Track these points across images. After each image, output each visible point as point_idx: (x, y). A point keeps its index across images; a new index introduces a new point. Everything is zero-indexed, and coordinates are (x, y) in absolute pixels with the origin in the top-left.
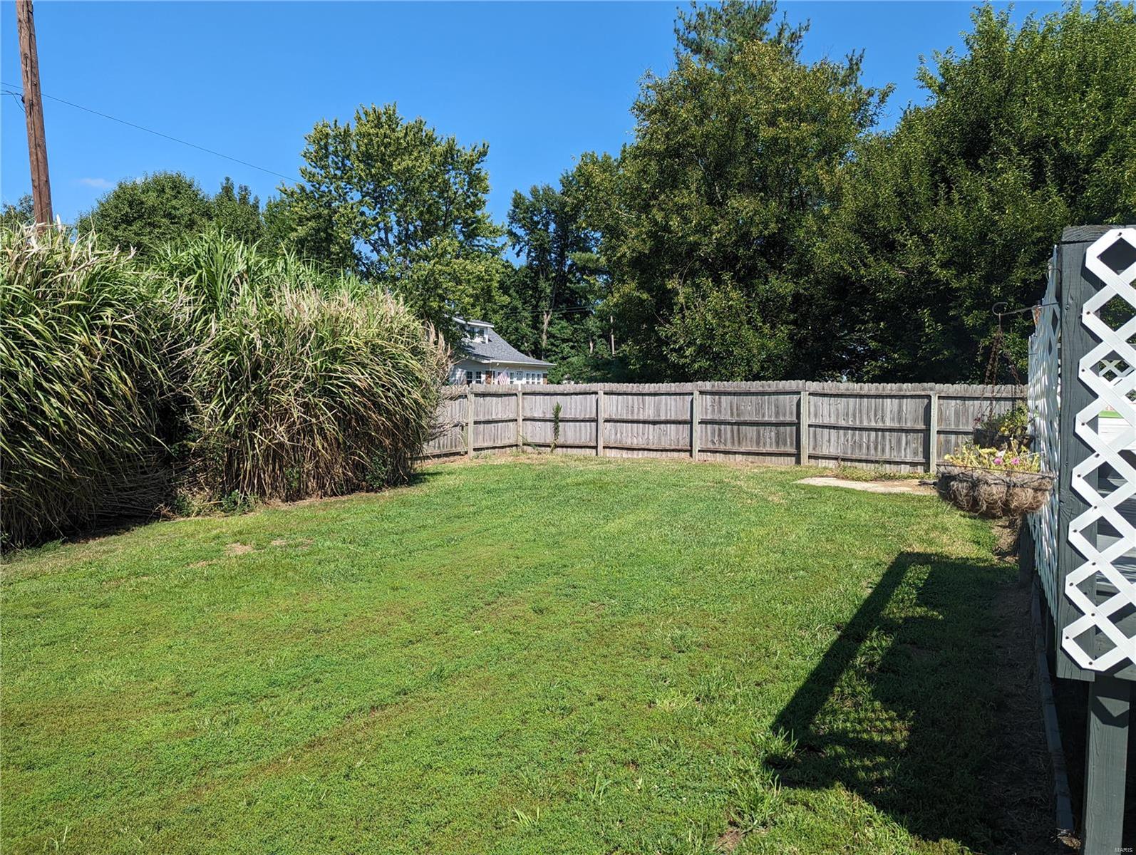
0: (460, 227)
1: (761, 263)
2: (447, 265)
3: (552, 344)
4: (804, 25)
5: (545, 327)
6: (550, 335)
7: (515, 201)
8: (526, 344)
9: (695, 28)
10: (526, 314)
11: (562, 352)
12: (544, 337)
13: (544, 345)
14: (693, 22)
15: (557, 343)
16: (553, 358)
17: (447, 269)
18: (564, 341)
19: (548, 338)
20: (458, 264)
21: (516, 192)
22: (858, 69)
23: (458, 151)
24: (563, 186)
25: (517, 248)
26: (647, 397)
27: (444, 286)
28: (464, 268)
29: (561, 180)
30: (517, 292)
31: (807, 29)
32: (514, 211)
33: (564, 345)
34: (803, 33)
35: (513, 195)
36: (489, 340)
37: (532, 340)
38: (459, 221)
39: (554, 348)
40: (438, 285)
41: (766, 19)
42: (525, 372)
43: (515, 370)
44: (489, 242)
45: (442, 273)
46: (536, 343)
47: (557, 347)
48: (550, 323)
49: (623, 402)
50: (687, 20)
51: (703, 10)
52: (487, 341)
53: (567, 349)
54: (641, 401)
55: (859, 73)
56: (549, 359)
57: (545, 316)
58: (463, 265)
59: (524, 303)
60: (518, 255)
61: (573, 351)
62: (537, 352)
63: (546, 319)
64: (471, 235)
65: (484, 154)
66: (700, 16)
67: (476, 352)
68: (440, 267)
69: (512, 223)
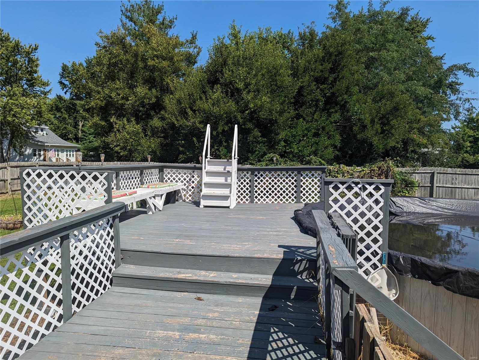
0: (25, 82)
1: (152, 113)
2: (16, 100)
3: (84, 135)
4: (175, 17)
5: (80, 127)
6: (83, 131)
7: (63, 68)
8: (71, 135)
9: (130, 11)
10: (70, 121)
11: (89, 139)
12: (80, 132)
13: (80, 136)
14: (129, 8)
15: (86, 135)
16: (85, 142)
17: (16, 102)
18: (90, 134)
19: (82, 133)
20: (22, 100)
21: (63, 64)
22: (196, 38)
23: (21, 46)
24: (87, 64)
25: (65, 90)
27: (15, 110)
28: (26, 102)
29: (85, 61)
30: (66, 111)
31: (176, 19)
32: (63, 73)
33: (90, 136)
34: (175, 20)
35: (62, 65)
36: (46, 134)
37: (74, 133)
38: (25, 79)
39: (85, 137)
40: (11, 110)
41: (160, 12)
42: (65, 149)
43: (59, 149)
44: (42, 89)
45: (12, 104)
46: (76, 135)
47: (87, 137)
48: (83, 126)
50: (126, 7)
51: (133, 4)
52: (45, 135)
53: (92, 138)
55: (196, 40)
56: (83, 142)
57: (80, 123)
58: (25, 100)
59: (69, 116)
60: (65, 93)
61: (95, 139)
62: (77, 139)
63: (81, 124)
64: (32, 85)
65: (36, 49)
66: (132, 6)
67: (37, 139)
68: (12, 101)
69: (62, 78)
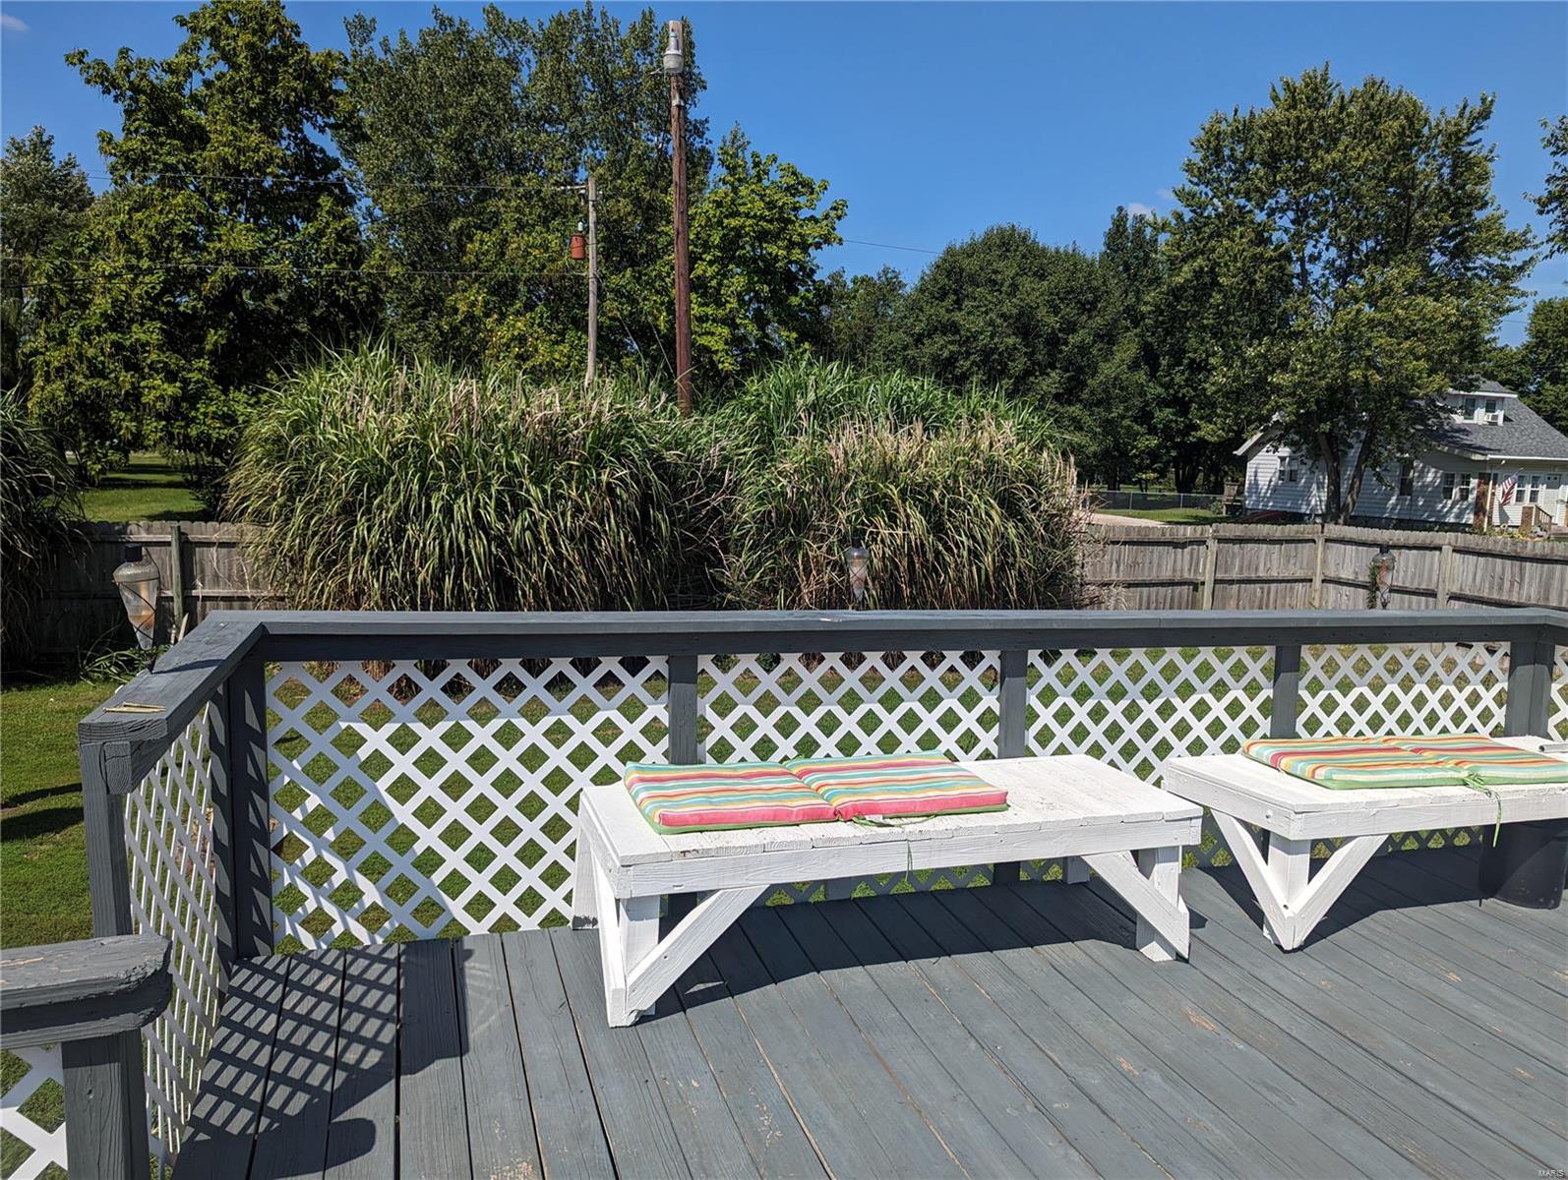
23: (1429, 119)
26: (1528, 564)
36: (1506, 419)
43: (1542, 474)
49: (1486, 569)
52: (1500, 421)
54: (1517, 569)
67: (1469, 440)
